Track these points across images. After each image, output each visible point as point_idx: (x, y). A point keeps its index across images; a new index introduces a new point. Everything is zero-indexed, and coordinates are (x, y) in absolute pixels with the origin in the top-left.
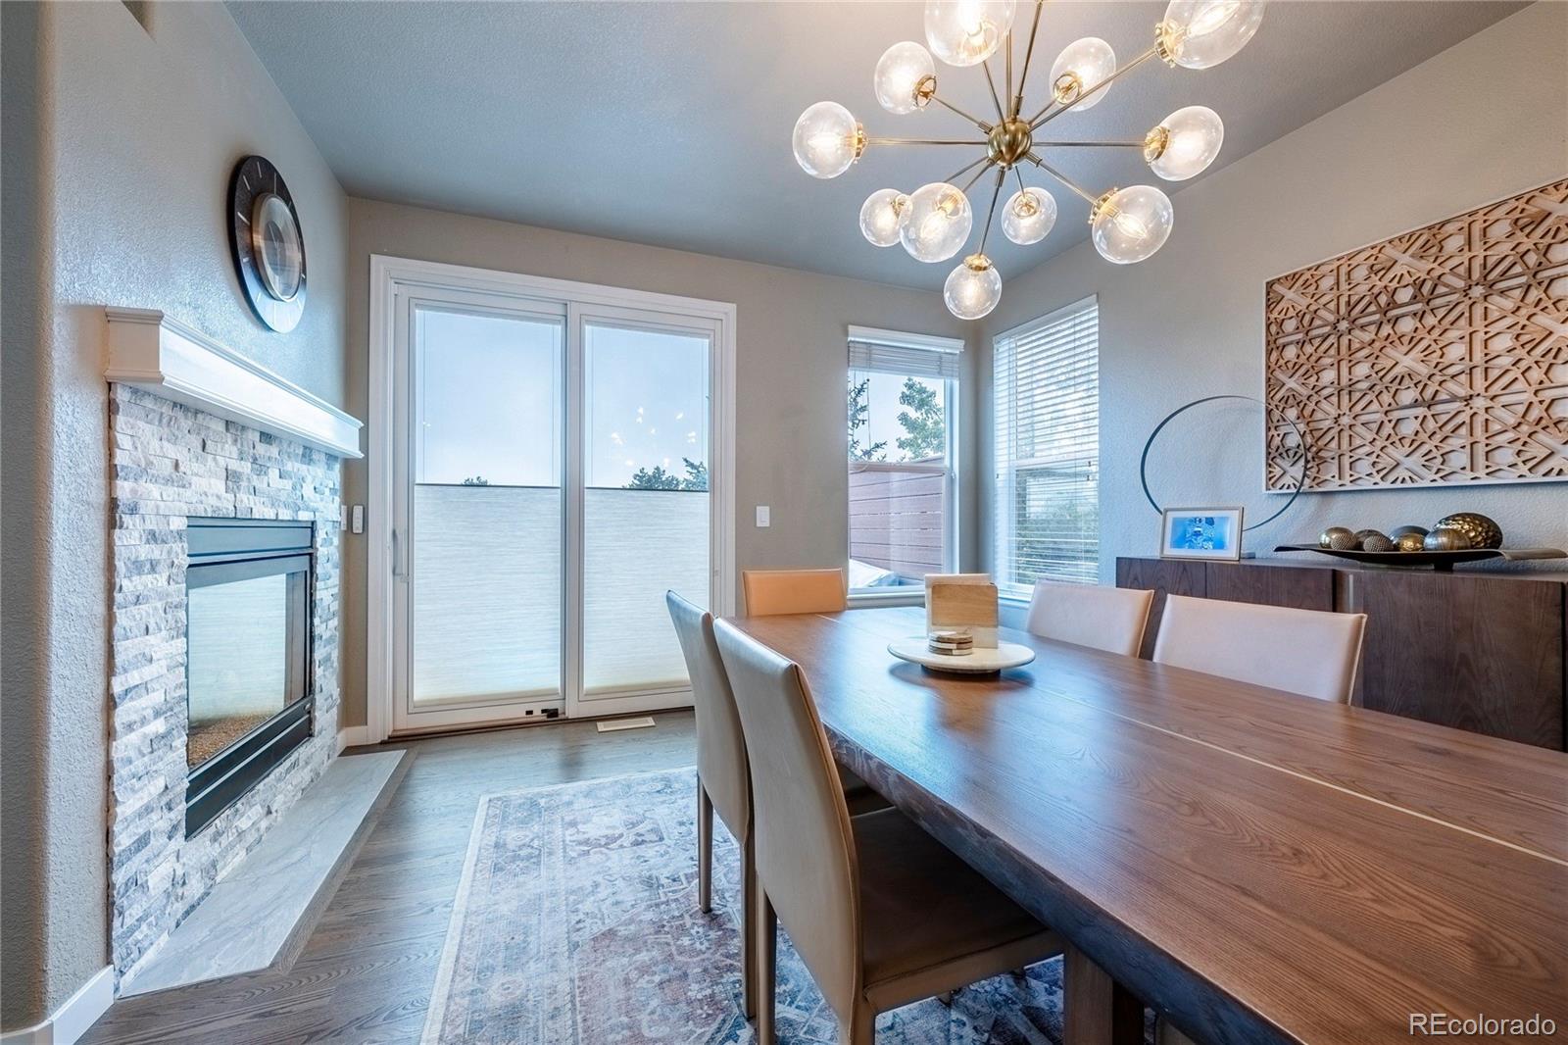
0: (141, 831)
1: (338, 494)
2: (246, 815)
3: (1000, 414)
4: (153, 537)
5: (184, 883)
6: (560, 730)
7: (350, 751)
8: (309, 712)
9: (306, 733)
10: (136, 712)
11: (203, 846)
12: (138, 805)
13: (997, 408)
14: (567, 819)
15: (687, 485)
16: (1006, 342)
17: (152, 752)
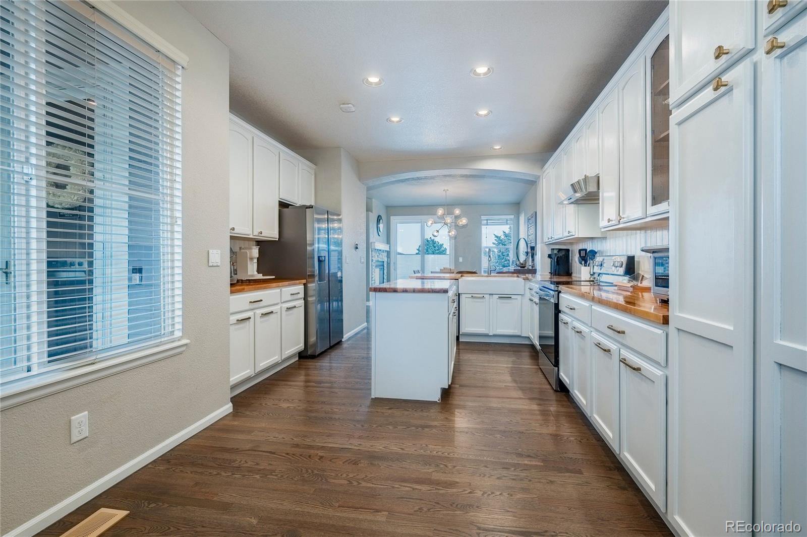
1: (386, 257)
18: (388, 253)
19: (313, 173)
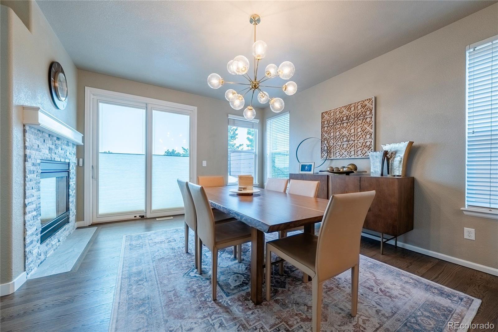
0: (31, 239)
1: (75, 155)
2: (53, 241)
3: (268, 139)
4: (33, 164)
5: (40, 255)
6: (145, 220)
7: (78, 228)
8: (68, 216)
9: (67, 221)
10: (30, 209)
11: (44, 247)
12: (31, 233)
13: (267, 137)
14: (149, 239)
15: (183, 155)
16: (269, 121)
17: (34, 220)
18: (80, 151)
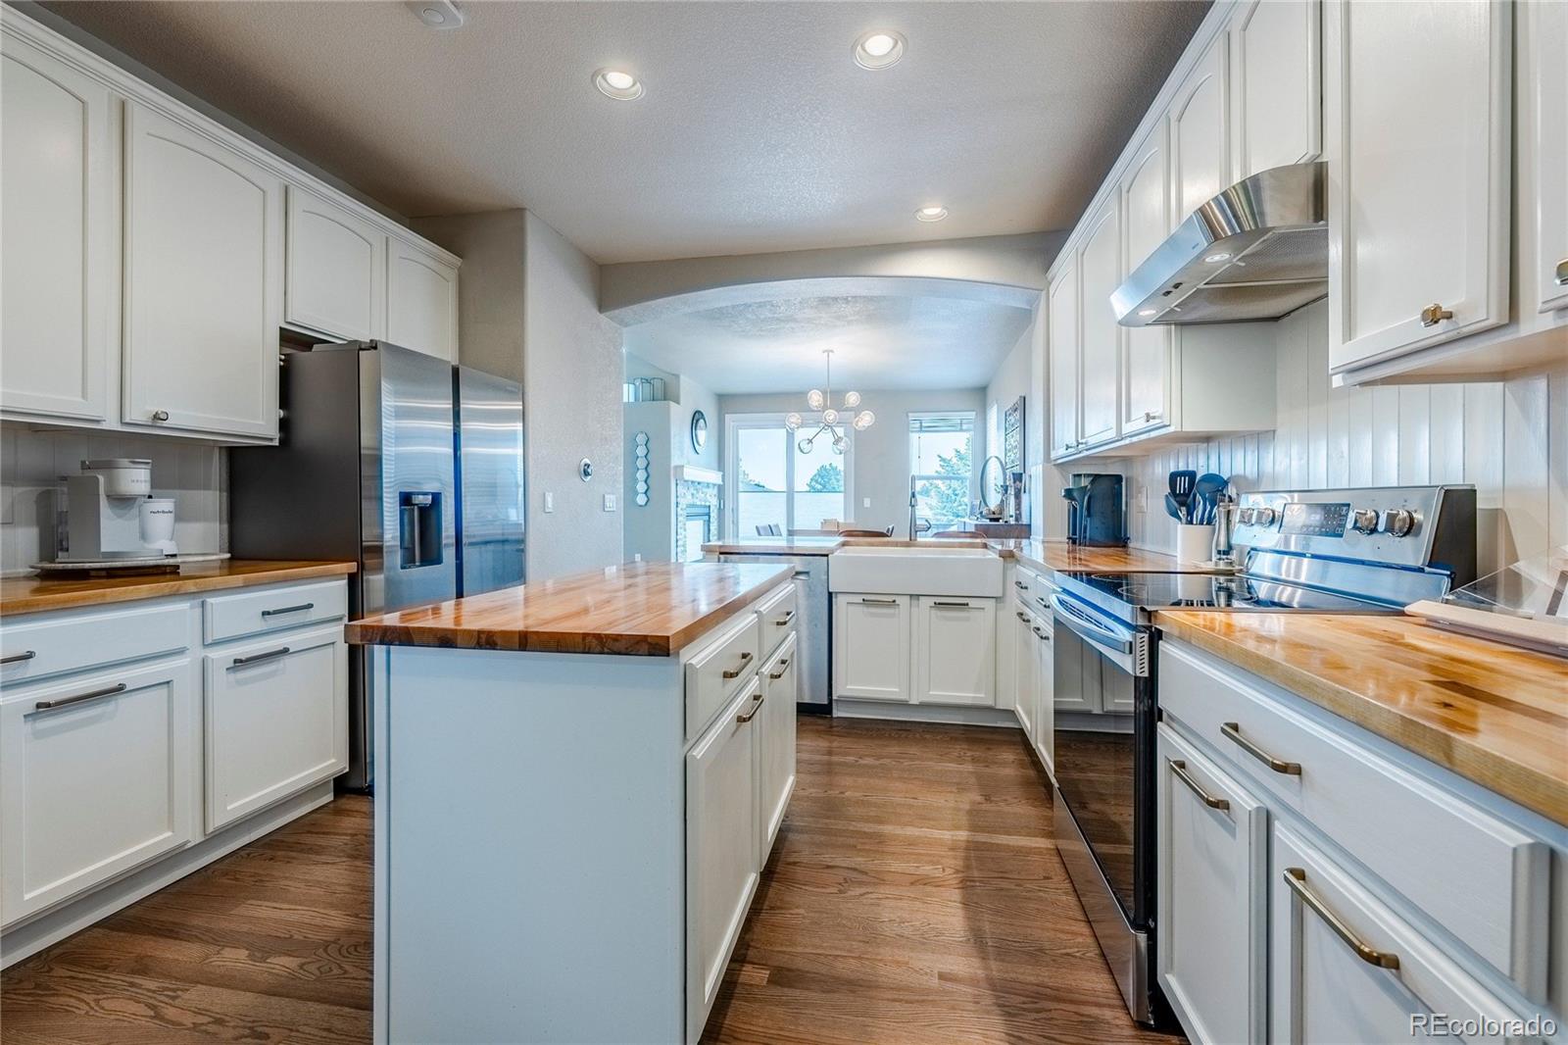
1: (717, 496)
18: (721, 489)
19: (452, 276)
